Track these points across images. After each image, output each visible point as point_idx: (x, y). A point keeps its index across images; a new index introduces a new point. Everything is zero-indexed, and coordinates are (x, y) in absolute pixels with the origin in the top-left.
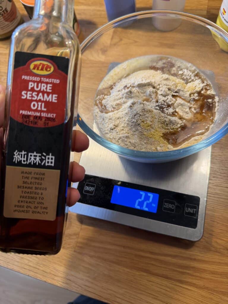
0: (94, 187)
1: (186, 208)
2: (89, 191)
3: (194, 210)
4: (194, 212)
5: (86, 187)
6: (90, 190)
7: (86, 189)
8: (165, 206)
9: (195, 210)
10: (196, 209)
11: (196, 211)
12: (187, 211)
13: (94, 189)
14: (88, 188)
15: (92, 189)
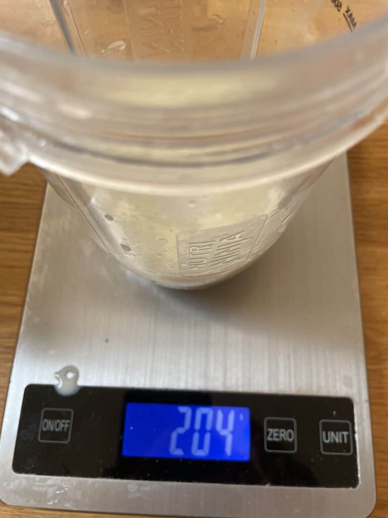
0: (69, 419)
1: (324, 433)
2: (54, 432)
3: (343, 436)
4: (346, 441)
5: (46, 420)
6: (57, 430)
7: (44, 429)
8: (269, 439)
9: (345, 433)
10: (347, 430)
11: (348, 436)
12: (327, 441)
13: (68, 424)
14: (50, 425)
15: (64, 423)
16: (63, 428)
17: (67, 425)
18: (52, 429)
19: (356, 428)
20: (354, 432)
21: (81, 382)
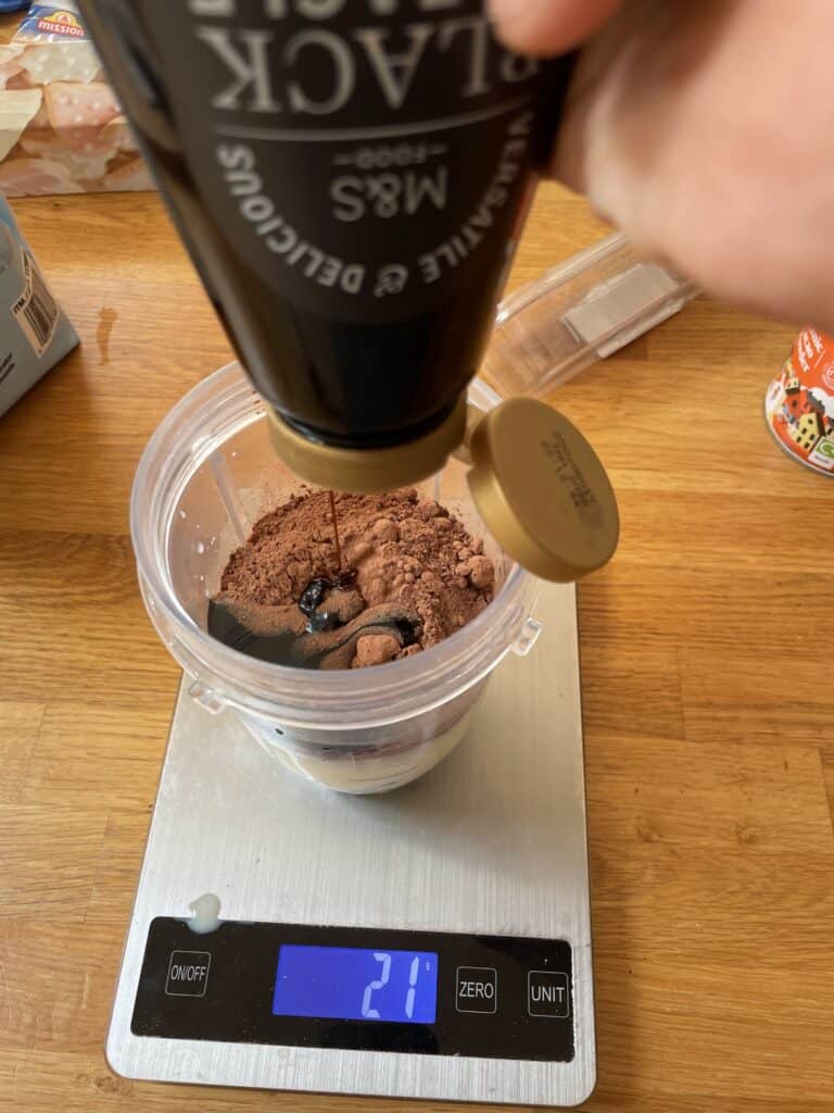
0: (205, 965)
1: (533, 989)
2: (185, 982)
3: (557, 992)
4: (560, 999)
5: (176, 966)
6: (189, 979)
7: (173, 978)
8: (462, 995)
9: (560, 989)
10: (563, 985)
11: (564, 992)
12: (537, 1000)
13: (204, 971)
14: (180, 973)
15: (199, 971)
16: (197, 976)
17: (202, 974)
18: (183, 978)
19: (573, 982)
20: (571, 987)
21: (224, 916)
